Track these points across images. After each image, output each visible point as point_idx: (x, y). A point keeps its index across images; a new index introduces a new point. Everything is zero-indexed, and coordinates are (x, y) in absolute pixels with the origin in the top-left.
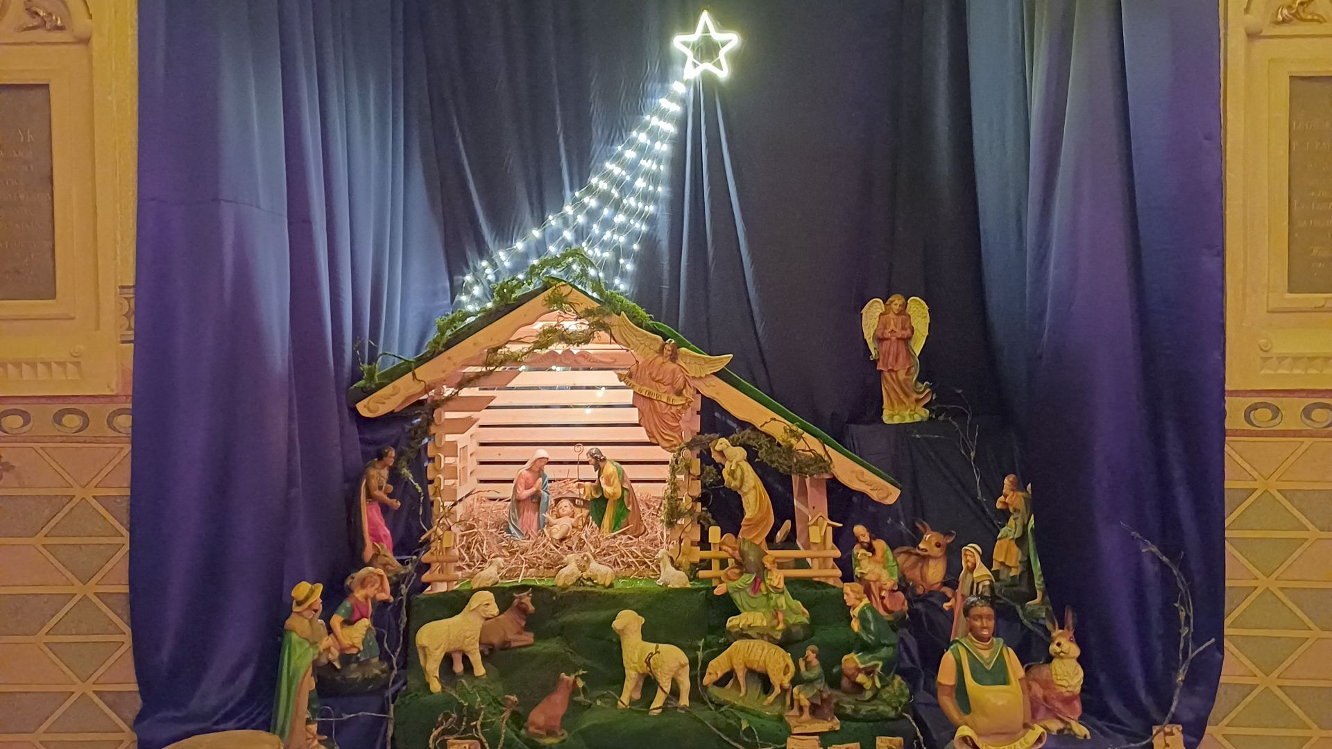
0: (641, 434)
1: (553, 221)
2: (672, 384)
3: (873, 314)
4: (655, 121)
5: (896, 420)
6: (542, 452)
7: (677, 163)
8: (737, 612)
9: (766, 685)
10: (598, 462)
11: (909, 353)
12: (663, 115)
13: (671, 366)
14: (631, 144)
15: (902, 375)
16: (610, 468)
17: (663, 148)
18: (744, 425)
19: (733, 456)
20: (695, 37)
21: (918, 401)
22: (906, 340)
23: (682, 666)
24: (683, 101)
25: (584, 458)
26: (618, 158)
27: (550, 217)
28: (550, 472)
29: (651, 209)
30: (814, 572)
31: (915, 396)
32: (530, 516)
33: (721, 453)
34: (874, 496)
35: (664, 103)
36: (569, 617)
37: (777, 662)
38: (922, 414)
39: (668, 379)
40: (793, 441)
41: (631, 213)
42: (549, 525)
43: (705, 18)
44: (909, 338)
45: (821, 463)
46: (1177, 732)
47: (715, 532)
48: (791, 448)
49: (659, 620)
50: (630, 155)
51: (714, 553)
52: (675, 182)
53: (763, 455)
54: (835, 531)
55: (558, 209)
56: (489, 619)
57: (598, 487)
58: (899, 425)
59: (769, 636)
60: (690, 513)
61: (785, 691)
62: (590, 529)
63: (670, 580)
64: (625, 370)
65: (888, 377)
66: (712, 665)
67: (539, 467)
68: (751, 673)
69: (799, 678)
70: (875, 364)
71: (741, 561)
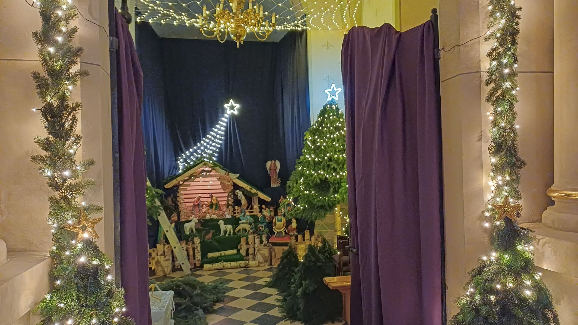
0: (222, 191)
1: (199, 145)
2: (228, 180)
3: (269, 164)
4: (221, 123)
5: (274, 186)
6: (200, 195)
7: (226, 132)
8: (241, 220)
9: (246, 231)
10: (211, 197)
11: (276, 172)
12: (223, 121)
13: (227, 177)
14: (216, 128)
15: (274, 177)
16: (214, 198)
17: (223, 128)
18: (242, 188)
19: (239, 193)
20: (229, 105)
21: (278, 182)
22: (275, 170)
23: (231, 228)
24: (227, 119)
25: (209, 196)
26: (213, 131)
27: (198, 144)
28: (202, 200)
29: (221, 142)
30: (255, 213)
31: (277, 181)
32: (197, 209)
33: (237, 193)
34: (266, 200)
35: (223, 119)
36: (209, 224)
37: (247, 227)
38: (279, 185)
39: (227, 179)
40: (251, 190)
41: (216, 143)
42: (201, 210)
43: (231, 101)
45: (256, 194)
46: (308, 231)
47: (236, 207)
48: (250, 191)
49: (227, 222)
50: (216, 130)
51: (236, 211)
52: (226, 136)
53: (245, 193)
54: (259, 207)
55: (200, 142)
56: (196, 223)
57: (211, 202)
58: (274, 187)
59: (246, 223)
60: (231, 205)
61: (249, 231)
62: (210, 210)
63: (228, 216)
64: (218, 178)
65: (272, 177)
66: (237, 229)
67: (199, 198)
68: (243, 229)
69: (251, 229)
70: (269, 175)
71: (241, 212)
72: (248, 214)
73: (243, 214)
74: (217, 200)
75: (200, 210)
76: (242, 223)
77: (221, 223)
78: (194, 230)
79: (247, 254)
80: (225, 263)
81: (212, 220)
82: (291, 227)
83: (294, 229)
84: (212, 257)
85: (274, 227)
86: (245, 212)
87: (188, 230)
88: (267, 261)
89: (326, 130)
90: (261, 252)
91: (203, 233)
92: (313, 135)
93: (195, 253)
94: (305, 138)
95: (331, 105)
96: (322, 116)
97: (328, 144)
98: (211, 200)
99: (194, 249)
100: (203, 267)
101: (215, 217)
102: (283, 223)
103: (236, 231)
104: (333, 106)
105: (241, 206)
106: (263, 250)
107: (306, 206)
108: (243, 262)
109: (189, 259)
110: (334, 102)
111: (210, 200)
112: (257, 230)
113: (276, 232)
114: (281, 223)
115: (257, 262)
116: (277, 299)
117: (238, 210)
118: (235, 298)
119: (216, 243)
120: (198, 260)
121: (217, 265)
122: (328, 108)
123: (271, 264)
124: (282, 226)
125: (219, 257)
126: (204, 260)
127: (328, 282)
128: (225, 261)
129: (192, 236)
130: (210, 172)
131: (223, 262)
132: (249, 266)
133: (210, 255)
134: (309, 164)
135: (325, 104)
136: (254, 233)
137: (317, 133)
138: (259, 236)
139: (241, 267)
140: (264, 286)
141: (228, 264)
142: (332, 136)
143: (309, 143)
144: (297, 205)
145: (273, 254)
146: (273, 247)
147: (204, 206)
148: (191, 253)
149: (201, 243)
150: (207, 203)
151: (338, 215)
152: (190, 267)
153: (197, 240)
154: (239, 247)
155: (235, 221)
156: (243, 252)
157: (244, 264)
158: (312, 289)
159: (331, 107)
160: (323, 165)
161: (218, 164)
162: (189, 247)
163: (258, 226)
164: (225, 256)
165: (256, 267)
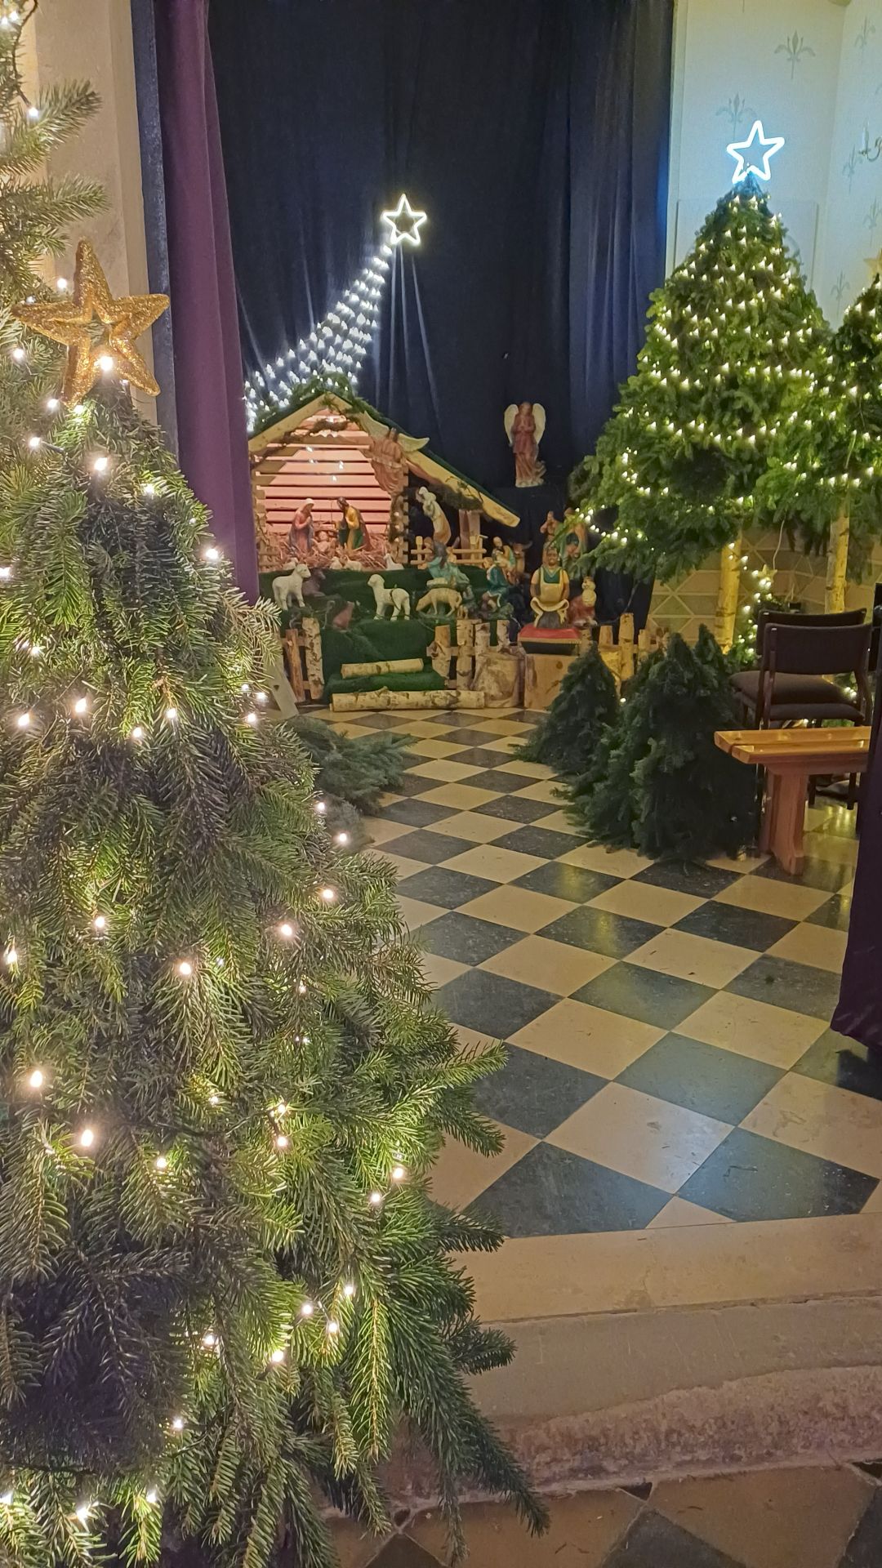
1: (302, 345)
2: (394, 456)
3: (512, 412)
4: (370, 274)
5: (523, 485)
6: (310, 501)
7: (385, 304)
8: (432, 578)
11: (533, 442)
12: (376, 270)
13: (393, 445)
14: (354, 290)
15: (528, 456)
16: (351, 511)
17: (376, 294)
20: (397, 213)
21: (537, 473)
22: (531, 433)
23: (405, 599)
24: (389, 261)
26: (346, 301)
27: (301, 342)
29: (368, 338)
30: (473, 561)
31: (535, 470)
32: (303, 541)
33: (421, 497)
34: (506, 522)
35: (377, 261)
36: (341, 584)
38: (539, 482)
39: (392, 452)
40: (462, 490)
41: (355, 341)
42: (314, 545)
43: (403, 199)
44: (533, 431)
45: (476, 504)
46: (631, 616)
47: (419, 540)
48: (460, 494)
49: (391, 581)
50: (355, 298)
51: (419, 551)
52: (385, 318)
53: (445, 499)
54: (484, 540)
55: (306, 336)
56: (305, 580)
57: (344, 523)
58: (526, 489)
59: (448, 586)
60: (403, 534)
61: (456, 609)
62: (340, 547)
63: (393, 567)
64: (367, 447)
65: (520, 458)
66: (421, 601)
67: (308, 511)
68: (439, 603)
69: (464, 602)
70: (512, 448)
71: (435, 553)
72: (452, 559)
73: (438, 560)
74: (360, 518)
75: (310, 546)
76: (436, 587)
77: (376, 581)
78: (300, 597)
79: (453, 674)
80: (391, 694)
81: (348, 574)
82: (581, 602)
83: (588, 610)
84: (354, 677)
85: (535, 599)
86: (445, 555)
87: (283, 597)
88: (510, 694)
89: (723, 285)
90: (494, 668)
91: (328, 609)
92: (677, 303)
93: (308, 662)
94: (649, 314)
95: (745, 197)
96: (714, 236)
97: (729, 331)
98: (341, 519)
99: (303, 651)
100: (331, 701)
101: (356, 566)
102: (560, 585)
103: (419, 608)
104: (754, 199)
105: (431, 535)
106: (500, 662)
107: (640, 536)
108: (443, 693)
109: (290, 678)
110: (754, 189)
111: (339, 517)
112: (480, 608)
113: (540, 613)
114: (556, 585)
115: (482, 694)
116: (557, 791)
117: (424, 547)
118: (433, 784)
119: (364, 638)
120: (316, 683)
121: (368, 699)
122: (735, 209)
123: (520, 704)
124: (558, 595)
125: (372, 676)
126: (334, 682)
127: (732, 743)
128: (391, 689)
129: (296, 614)
130: (343, 427)
131: (385, 691)
132: (459, 704)
133: (350, 669)
134: (661, 400)
135: (723, 196)
136: (471, 615)
137: (693, 295)
138: (487, 624)
139: (436, 707)
140: (511, 758)
141: (399, 698)
142: (742, 305)
143: (660, 329)
144: (610, 530)
145: (529, 674)
146: (530, 656)
147: (323, 535)
148: (296, 660)
149: (322, 634)
150: (331, 527)
151: (734, 566)
152: (296, 700)
153: (311, 626)
154: (429, 653)
155: (415, 581)
156: (440, 667)
157: (446, 698)
158: (678, 762)
159: (744, 204)
160: (707, 400)
161: (366, 404)
162: (290, 643)
163: (484, 596)
164: (390, 674)
165: (480, 708)
